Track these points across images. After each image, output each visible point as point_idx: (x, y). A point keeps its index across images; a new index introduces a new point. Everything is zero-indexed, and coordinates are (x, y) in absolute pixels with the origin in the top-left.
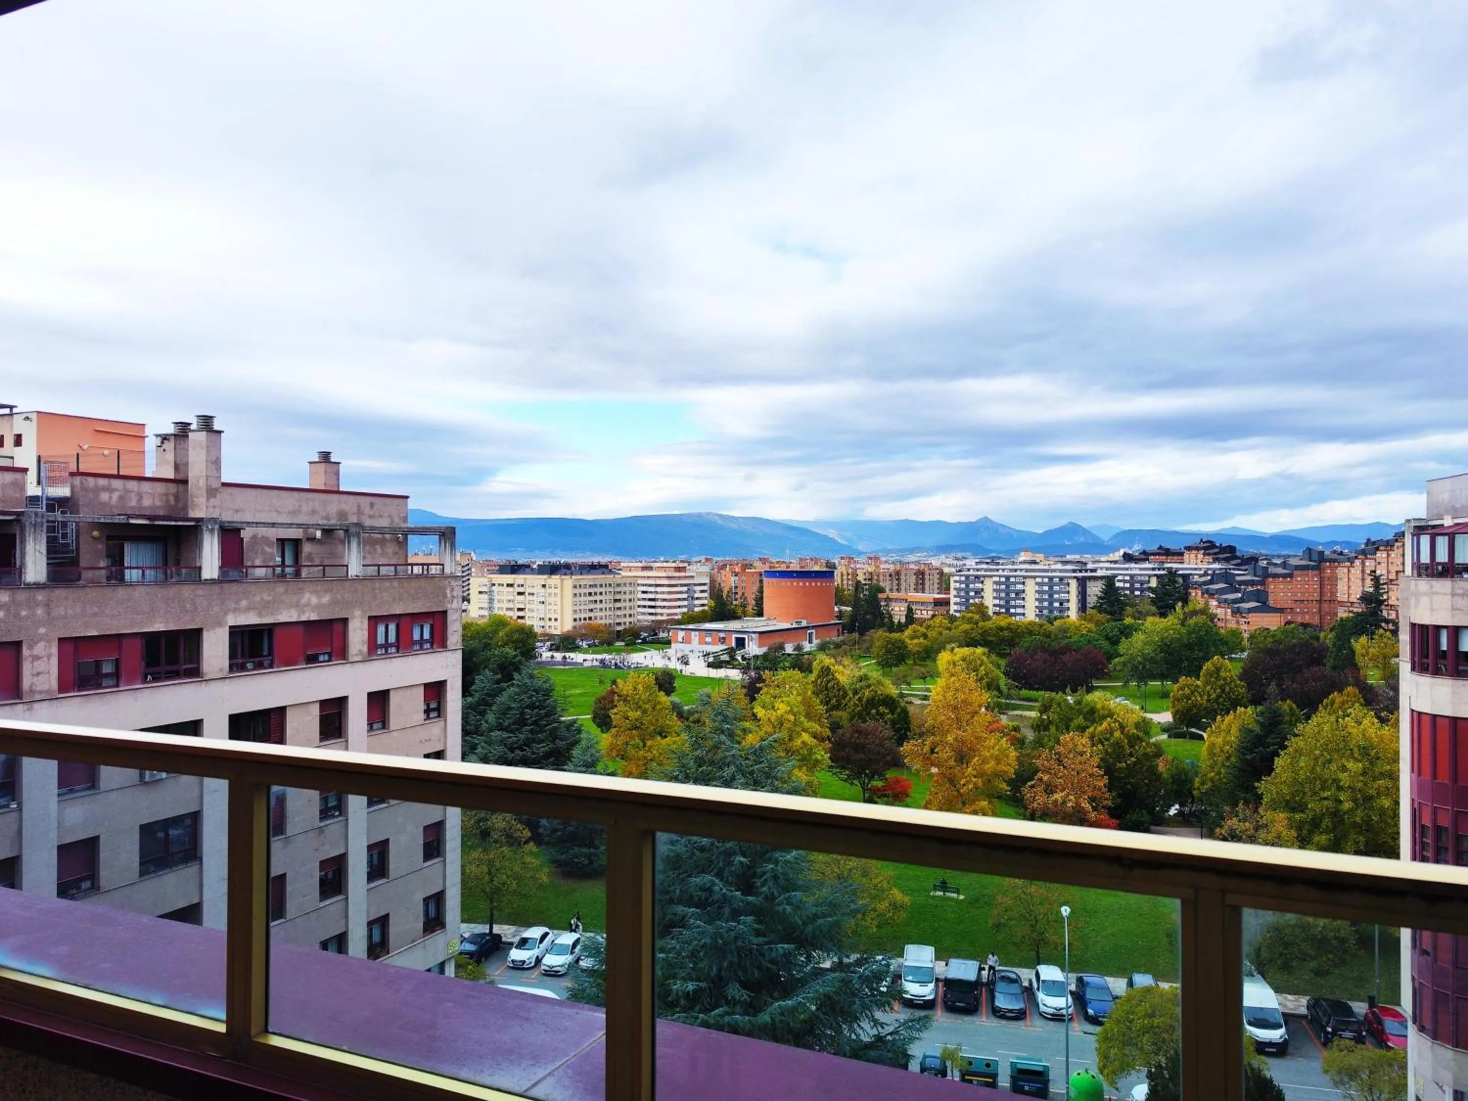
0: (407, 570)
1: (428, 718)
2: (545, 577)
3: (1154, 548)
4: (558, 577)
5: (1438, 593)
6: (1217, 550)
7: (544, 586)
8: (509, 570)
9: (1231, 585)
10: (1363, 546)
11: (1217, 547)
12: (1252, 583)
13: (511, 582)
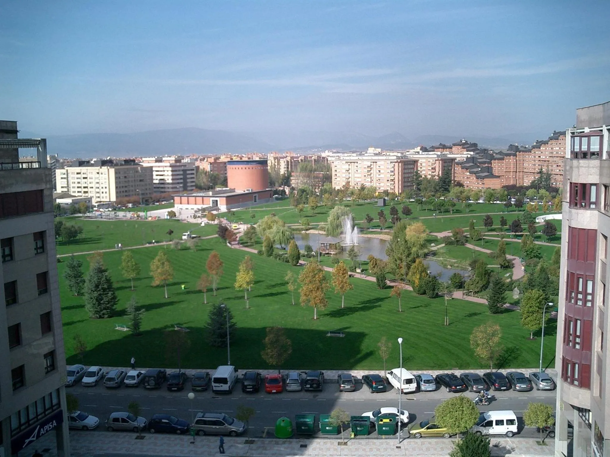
0: (19, 166)
1: (37, 253)
2: (99, 168)
3: (437, 144)
4: (106, 167)
5: (582, 167)
6: (468, 146)
7: (98, 173)
8: (78, 164)
9: (476, 164)
10: (535, 144)
11: (468, 144)
12: (485, 163)
13: (79, 172)
